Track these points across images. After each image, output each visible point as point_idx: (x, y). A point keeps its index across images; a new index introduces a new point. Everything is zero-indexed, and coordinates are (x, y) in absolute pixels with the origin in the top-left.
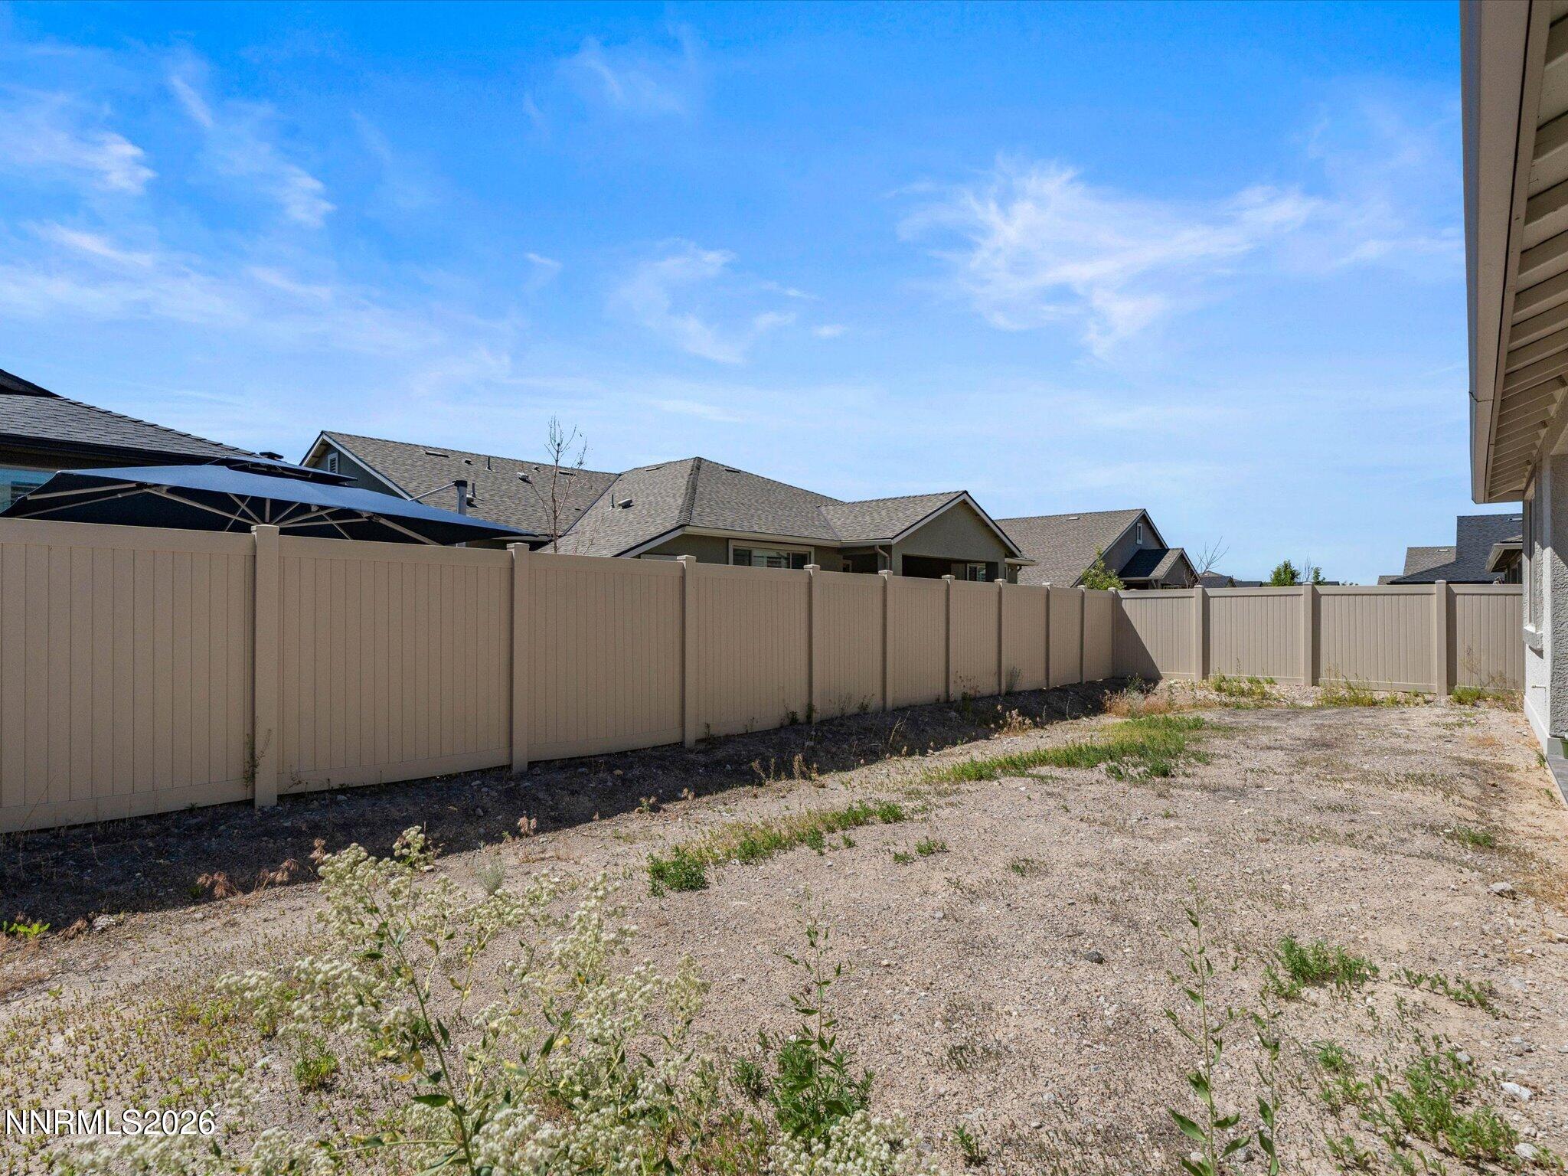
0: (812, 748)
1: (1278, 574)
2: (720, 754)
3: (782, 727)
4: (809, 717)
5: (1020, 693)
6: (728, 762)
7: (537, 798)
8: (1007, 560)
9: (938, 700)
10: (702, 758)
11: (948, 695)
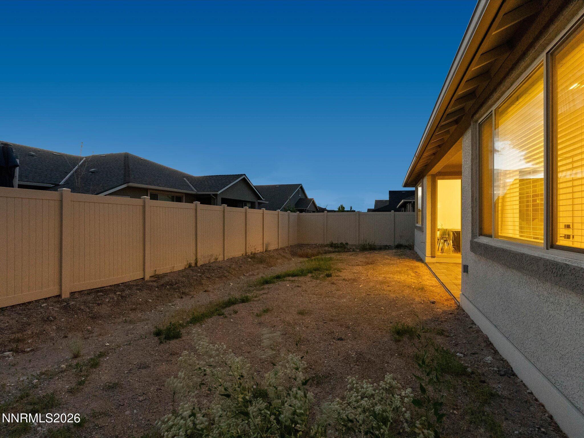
0: (200, 276)
1: (339, 208)
2: (162, 282)
3: (185, 268)
4: (196, 264)
5: (270, 251)
6: (167, 285)
7: (81, 309)
8: (259, 201)
9: (243, 255)
10: (155, 284)
11: (246, 253)
